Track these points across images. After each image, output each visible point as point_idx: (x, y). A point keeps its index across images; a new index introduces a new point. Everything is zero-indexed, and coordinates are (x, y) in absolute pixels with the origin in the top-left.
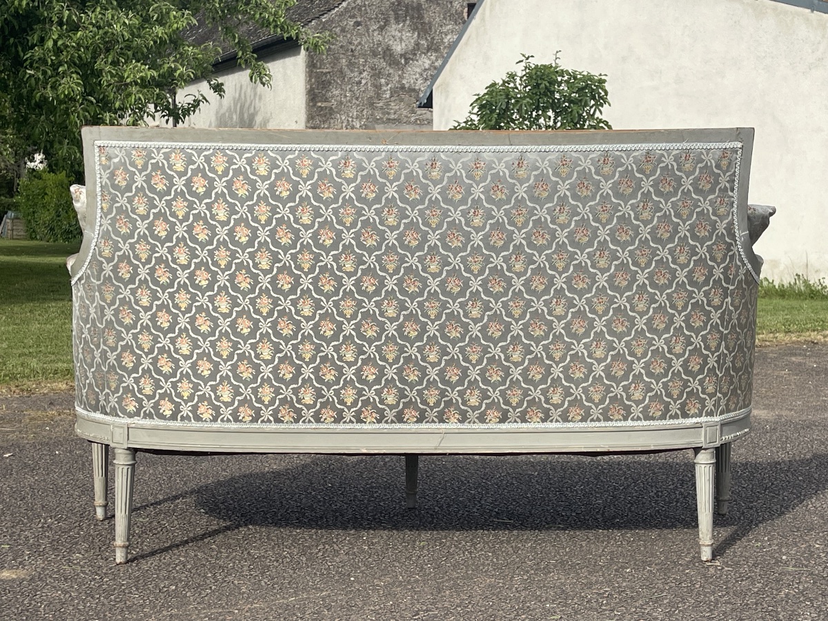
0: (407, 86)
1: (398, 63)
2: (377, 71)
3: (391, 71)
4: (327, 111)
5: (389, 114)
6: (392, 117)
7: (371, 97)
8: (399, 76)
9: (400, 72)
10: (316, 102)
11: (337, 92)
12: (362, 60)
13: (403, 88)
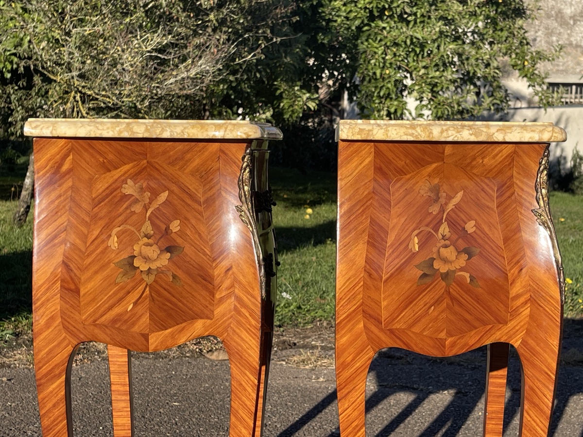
0: (574, 43)
1: (567, 24)
2: (550, 31)
3: (562, 30)
5: (558, 65)
6: (561, 68)
8: (568, 34)
9: (569, 32)
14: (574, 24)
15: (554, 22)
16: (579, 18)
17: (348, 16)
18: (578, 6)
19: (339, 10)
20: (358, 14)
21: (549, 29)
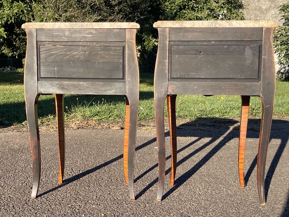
17: (171, 8)
19: (168, 6)
20: (175, 7)
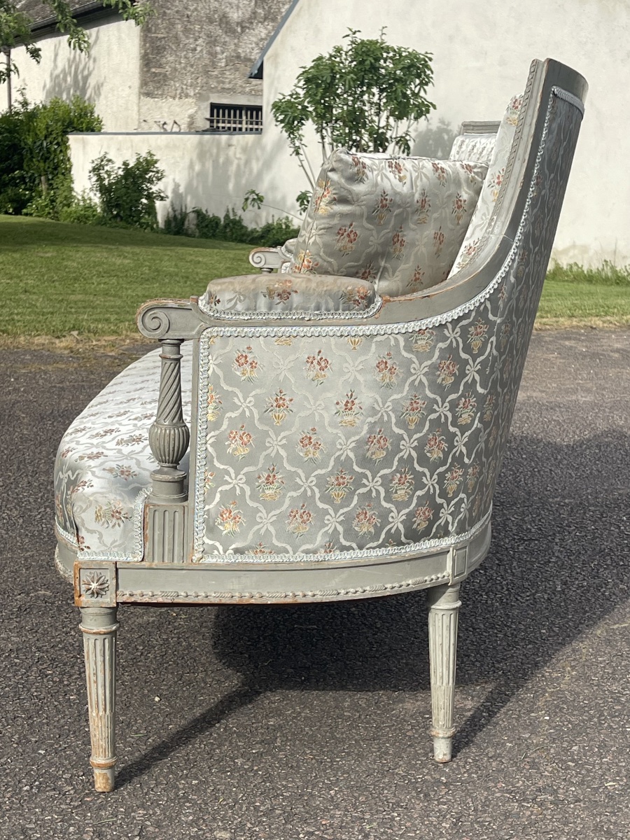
0: (243, 55)
1: (234, 32)
2: (213, 39)
3: (227, 39)
4: (161, 77)
5: (223, 83)
6: (227, 86)
7: (206, 65)
8: (235, 44)
9: (236, 41)
10: (150, 68)
11: (171, 59)
12: (197, 27)
13: (238, 57)
14: (243, 32)
15: (218, 28)
16: (247, 25)
18: (247, 10)
21: (211, 37)
